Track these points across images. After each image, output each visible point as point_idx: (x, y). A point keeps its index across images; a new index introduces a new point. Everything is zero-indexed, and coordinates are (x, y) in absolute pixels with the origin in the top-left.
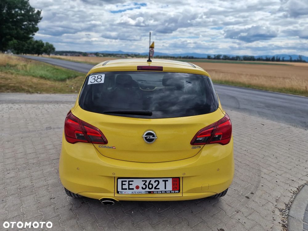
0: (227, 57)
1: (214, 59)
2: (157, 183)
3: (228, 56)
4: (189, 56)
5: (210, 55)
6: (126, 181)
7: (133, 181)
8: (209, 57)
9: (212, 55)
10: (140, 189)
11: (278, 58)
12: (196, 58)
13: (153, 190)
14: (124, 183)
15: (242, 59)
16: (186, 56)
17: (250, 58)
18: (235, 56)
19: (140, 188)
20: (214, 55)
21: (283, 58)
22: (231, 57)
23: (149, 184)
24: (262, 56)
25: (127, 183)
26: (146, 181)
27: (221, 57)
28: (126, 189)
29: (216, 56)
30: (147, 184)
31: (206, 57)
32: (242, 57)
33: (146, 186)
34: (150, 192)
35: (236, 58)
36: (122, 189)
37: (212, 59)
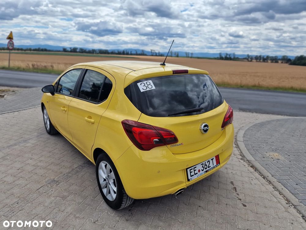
0: (83, 50)
1: (71, 51)
2: (209, 162)
3: (85, 49)
4: (41, 48)
5: (65, 48)
6: (192, 169)
7: (196, 167)
8: (65, 50)
9: (68, 47)
10: (201, 172)
11: (127, 52)
12: (49, 51)
13: (208, 169)
14: (191, 171)
15: (98, 52)
16: (37, 48)
17: (105, 51)
18: (91, 50)
19: (201, 170)
20: (70, 48)
21: (131, 52)
22: (87, 50)
23: (205, 165)
24: (114, 50)
25: (193, 170)
26: (203, 164)
27: (78, 50)
28: (193, 175)
29: (72, 48)
30: (204, 166)
31: (62, 49)
32: (97, 51)
33: (203, 167)
34: (206, 171)
35: (92, 52)
36: (191, 176)
37: (68, 51)
